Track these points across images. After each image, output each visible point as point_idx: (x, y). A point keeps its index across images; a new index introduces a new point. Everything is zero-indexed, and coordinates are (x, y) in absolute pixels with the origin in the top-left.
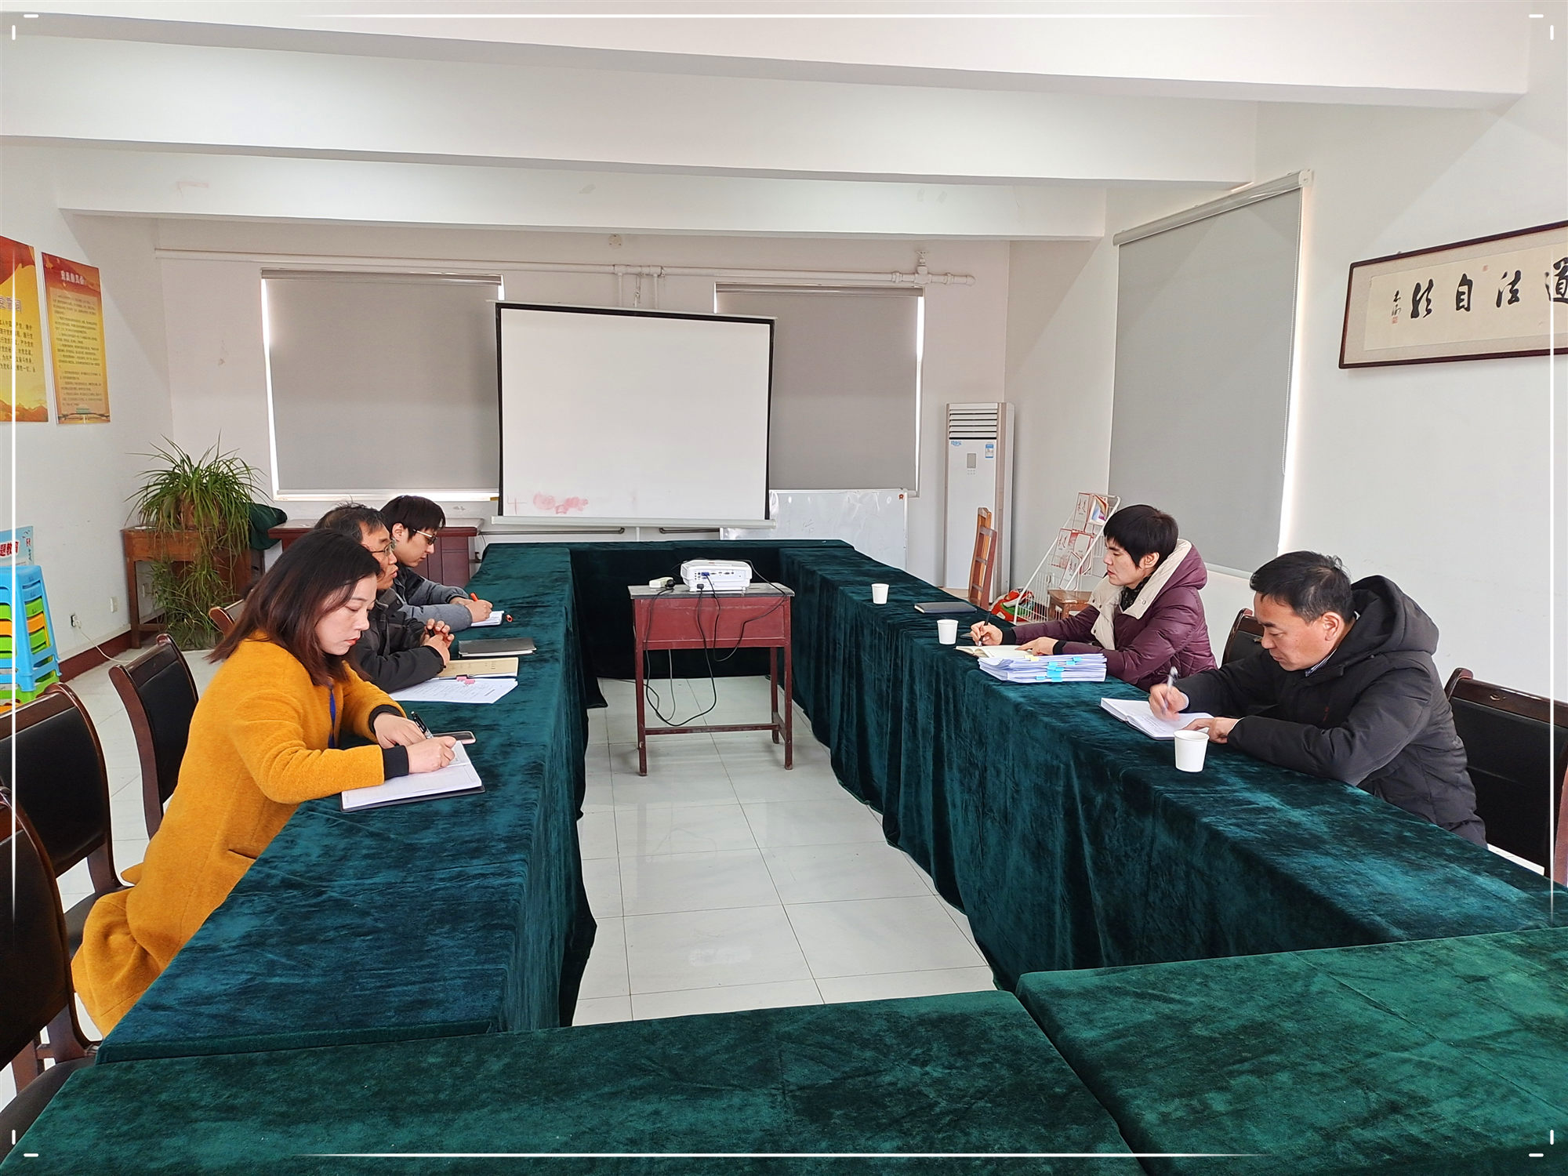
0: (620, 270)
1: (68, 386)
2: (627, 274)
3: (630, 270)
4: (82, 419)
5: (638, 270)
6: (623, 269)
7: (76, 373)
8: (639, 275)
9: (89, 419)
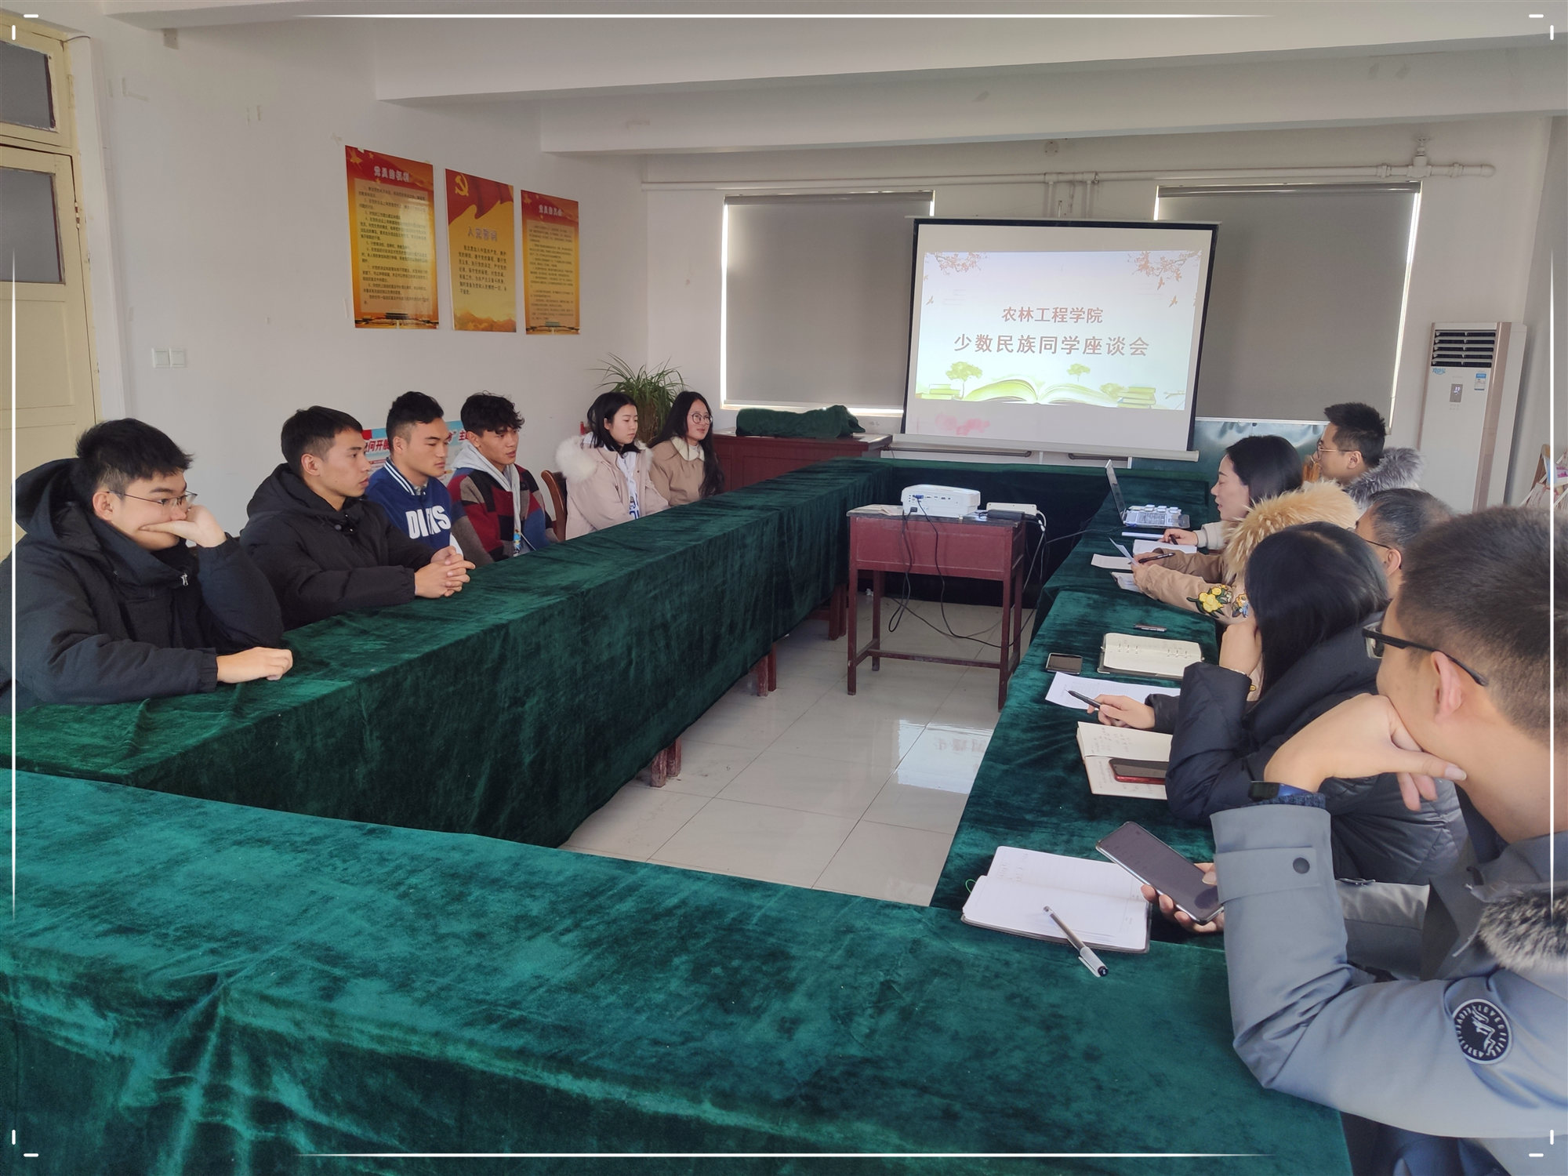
0: (1051, 179)
1: (539, 303)
2: (1058, 182)
3: (1061, 178)
4: (550, 331)
5: (1070, 177)
6: (1054, 178)
7: (549, 292)
8: (1071, 183)
9: (558, 331)
